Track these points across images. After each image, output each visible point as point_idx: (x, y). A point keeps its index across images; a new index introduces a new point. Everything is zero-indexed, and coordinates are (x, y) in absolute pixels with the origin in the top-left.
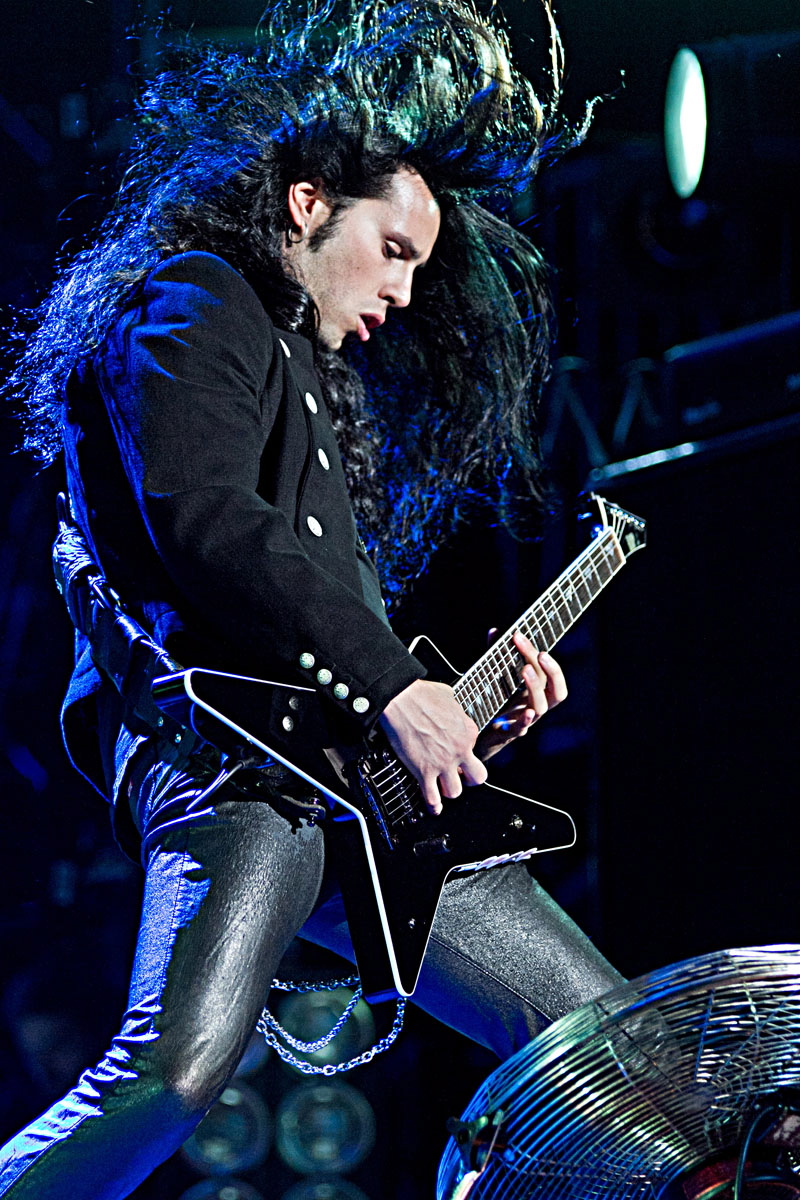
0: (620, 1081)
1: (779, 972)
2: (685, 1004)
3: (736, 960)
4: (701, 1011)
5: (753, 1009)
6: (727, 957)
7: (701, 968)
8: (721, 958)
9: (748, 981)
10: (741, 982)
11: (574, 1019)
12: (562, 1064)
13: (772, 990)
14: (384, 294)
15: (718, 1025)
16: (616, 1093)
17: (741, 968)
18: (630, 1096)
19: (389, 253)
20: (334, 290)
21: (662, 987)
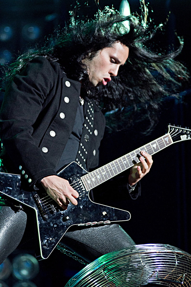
0: (105, 281)
1: (148, 251)
2: (123, 260)
3: (137, 248)
4: (127, 262)
5: (142, 262)
6: (135, 247)
7: (127, 250)
8: (133, 248)
9: (140, 254)
10: (139, 254)
11: (93, 264)
12: (89, 276)
13: (147, 256)
14: (110, 72)
15: (132, 266)
16: (104, 284)
17: (138, 250)
18: (108, 285)
19: (112, 61)
20: (96, 71)
21: (117, 255)
